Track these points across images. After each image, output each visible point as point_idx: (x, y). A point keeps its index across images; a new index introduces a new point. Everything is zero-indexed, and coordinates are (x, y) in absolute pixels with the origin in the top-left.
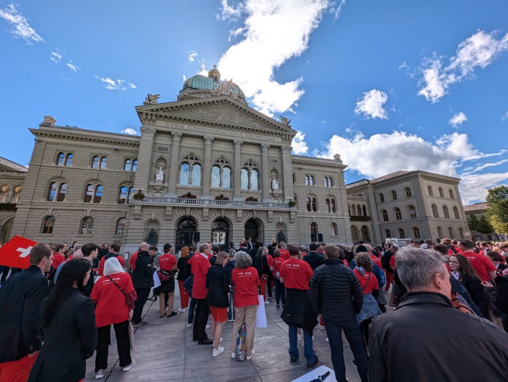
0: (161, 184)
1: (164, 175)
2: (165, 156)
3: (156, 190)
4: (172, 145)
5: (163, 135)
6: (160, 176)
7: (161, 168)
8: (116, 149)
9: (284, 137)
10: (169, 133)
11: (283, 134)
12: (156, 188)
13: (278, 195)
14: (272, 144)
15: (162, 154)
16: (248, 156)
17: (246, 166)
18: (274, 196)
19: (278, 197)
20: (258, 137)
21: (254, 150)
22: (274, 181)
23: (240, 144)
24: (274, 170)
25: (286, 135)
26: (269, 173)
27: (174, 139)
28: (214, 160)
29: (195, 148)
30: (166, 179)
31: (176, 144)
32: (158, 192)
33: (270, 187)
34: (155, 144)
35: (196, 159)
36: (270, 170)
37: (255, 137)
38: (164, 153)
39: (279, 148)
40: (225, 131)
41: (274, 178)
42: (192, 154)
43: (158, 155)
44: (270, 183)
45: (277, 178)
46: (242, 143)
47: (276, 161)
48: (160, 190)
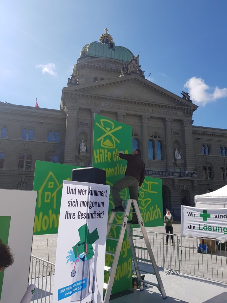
0: (84, 155)
1: (86, 147)
2: (86, 130)
3: (81, 160)
4: (90, 120)
5: (83, 112)
8: (42, 123)
9: (186, 111)
10: (89, 110)
11: (185, 109)
12: (81, 158)
13: (180, 165)
14: (175, 118)
16: (153, 129)
17: (151, 138)
18: (177, 166)
20: (163, 112)
21: (159, 124)
22: (177, 152)
23: (148, 118)
24: (176, 142)
25: (188, 109)
26: (173, 144)
30: (88, 151)
32: (82, 162)
33: (173, 157)
34: (78, 119)
36: (173, 141)
37: (160, 111)
38: (85, 128)
39: (181, 121)
40: (135, 107)
41: (176, 149)
43: (80, 130)
47: (178, 134)
48: (84, 160)
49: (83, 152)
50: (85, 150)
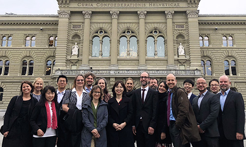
0: (76, 58)
1: (79, 50)
2: (79, 32)
3: (72, 63)
4: (83, 23)
5: (76, 14)
6: (75, 51)
7: (76, 44)
8: (41, 29)
9: (189, 1)
10: (81, 13)
12: (72, 61)
13: (184, 61)
14: (176, 10)
15: (76, 32)
16: (153, 24)
17: (151, 34)
18: (180, 63)
19: (184, 63)
20: (162, 5)
21: (158, 19)
22: (181, 47)
23: (144, 14)
24: (180, 36)
26: (175, 39)
27: (85, 17)
28: (121, 31)
29: (103, 23)
30: (80, 53)
31: (87, 22)
32: (74, 65)
33: (176, 53)
34: (71, 23)
35: (105, 32)
36: (176, 36)
37: (158, 5)
38: (78, 30)
39: (184, 13)
40: (129, 3)
41: (181, 44)
42: (101, 29)
43: (73, 33)
44: (176, 49)
45: (183, 43)
46: (146, 13)
47: (182, 26)
48: (76, 63)
49: (74, 55)
50: (76, 53)
